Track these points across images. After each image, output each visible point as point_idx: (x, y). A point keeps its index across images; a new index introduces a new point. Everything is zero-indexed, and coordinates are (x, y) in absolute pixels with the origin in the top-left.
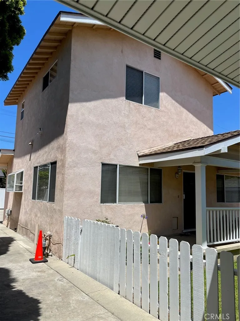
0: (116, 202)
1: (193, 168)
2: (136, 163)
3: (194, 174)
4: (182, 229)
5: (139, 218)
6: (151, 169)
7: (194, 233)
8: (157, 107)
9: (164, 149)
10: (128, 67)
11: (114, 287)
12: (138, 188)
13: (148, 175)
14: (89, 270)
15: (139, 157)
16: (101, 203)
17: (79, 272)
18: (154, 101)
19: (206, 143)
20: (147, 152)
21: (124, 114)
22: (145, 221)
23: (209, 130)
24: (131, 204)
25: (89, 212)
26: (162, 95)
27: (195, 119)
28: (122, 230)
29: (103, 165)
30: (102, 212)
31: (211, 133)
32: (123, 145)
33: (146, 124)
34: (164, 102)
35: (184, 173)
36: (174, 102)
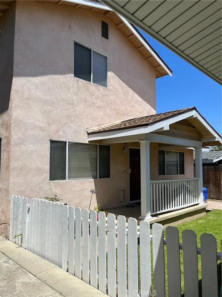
0: (65, 179)
1: (138, 144)
2: (86, 140)
3: (139, 150)
4: (128, 201)
5: (88, 193)
6: (100, 146)
7: (139, 204)
8: (105, 85)
9: (112, 127)
10: (76, 44)
11: (63, 266)
12: (87, 164)
13: (97, 151)
14: (37, 248)
15: (88, 134)
16: (51, 179)
17: (27, 251)
18: (102, 80)
19: (151, 121)
20: (96, 129)
21: (73, 91)
22: (94, 195)
23: (152, 109)
24: (81, 180)
25: (38, 189)
26: (110, 74)
27: (139, 99)
28: (70, 208)
29: (52, 142)
30: (51, 190)
31: (154, 112)
32: (72, 122)
33: (94, 102)
34: (112, 81)
35: (130, 149)
36: (121, 81)
